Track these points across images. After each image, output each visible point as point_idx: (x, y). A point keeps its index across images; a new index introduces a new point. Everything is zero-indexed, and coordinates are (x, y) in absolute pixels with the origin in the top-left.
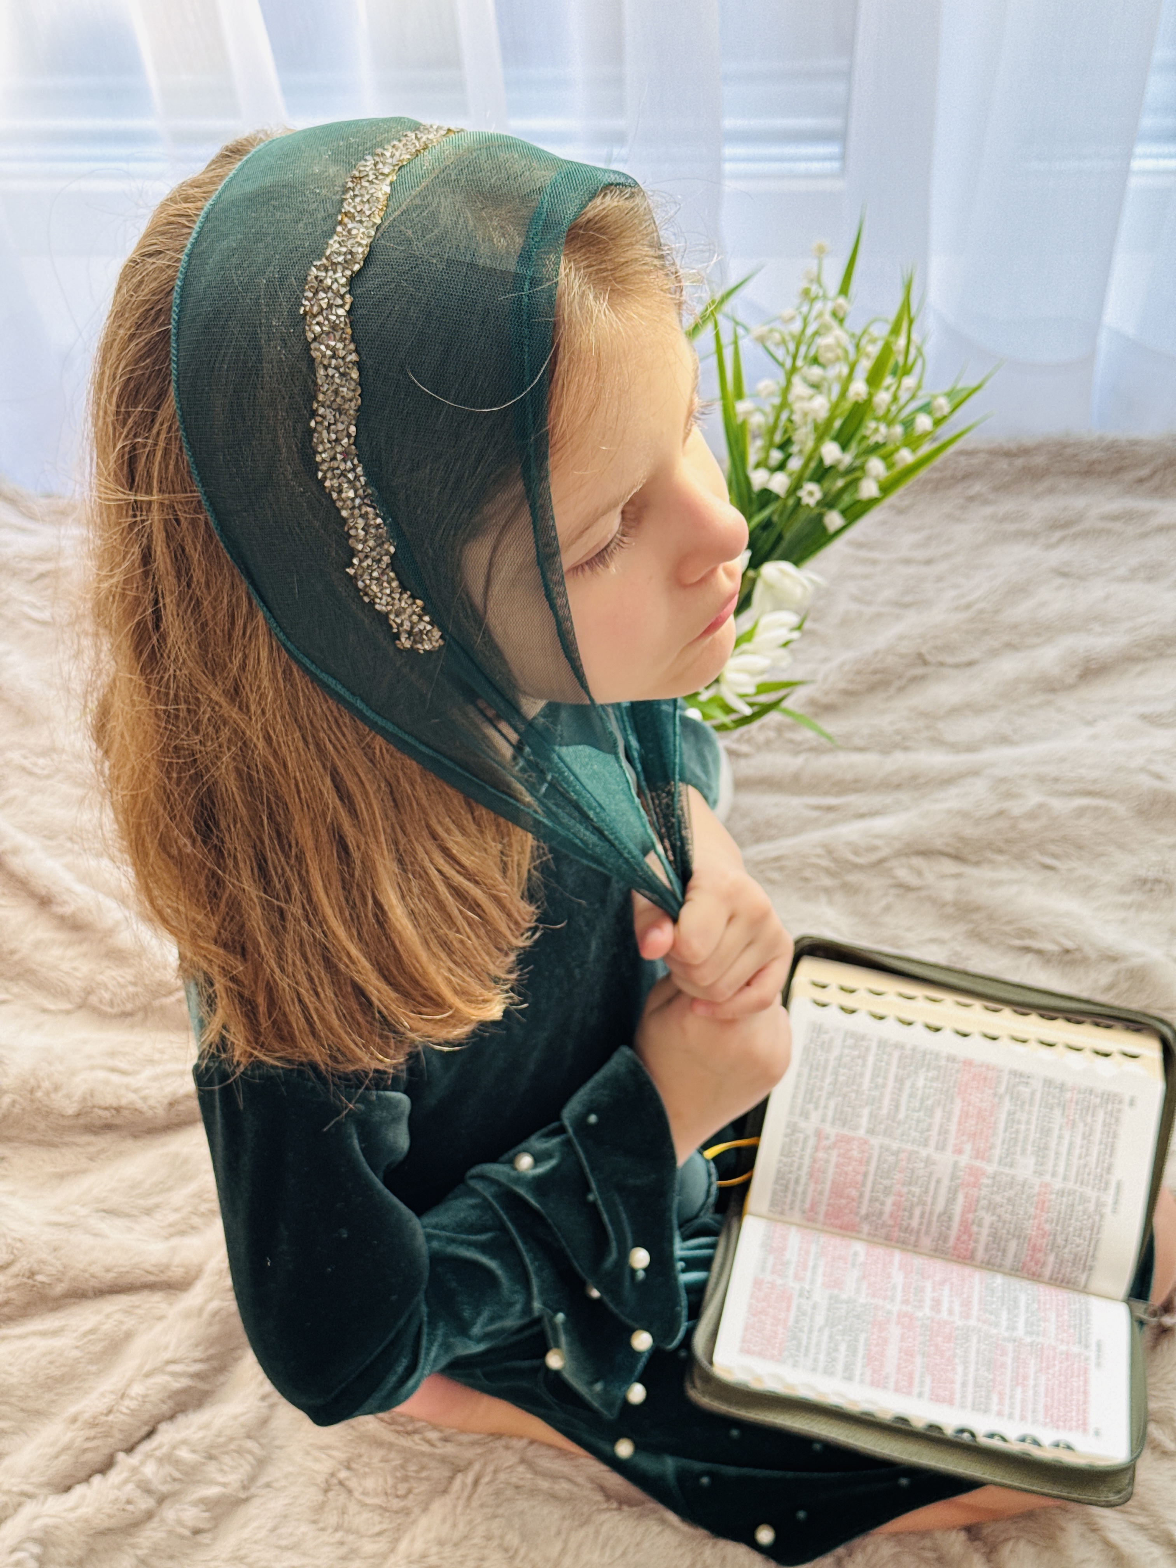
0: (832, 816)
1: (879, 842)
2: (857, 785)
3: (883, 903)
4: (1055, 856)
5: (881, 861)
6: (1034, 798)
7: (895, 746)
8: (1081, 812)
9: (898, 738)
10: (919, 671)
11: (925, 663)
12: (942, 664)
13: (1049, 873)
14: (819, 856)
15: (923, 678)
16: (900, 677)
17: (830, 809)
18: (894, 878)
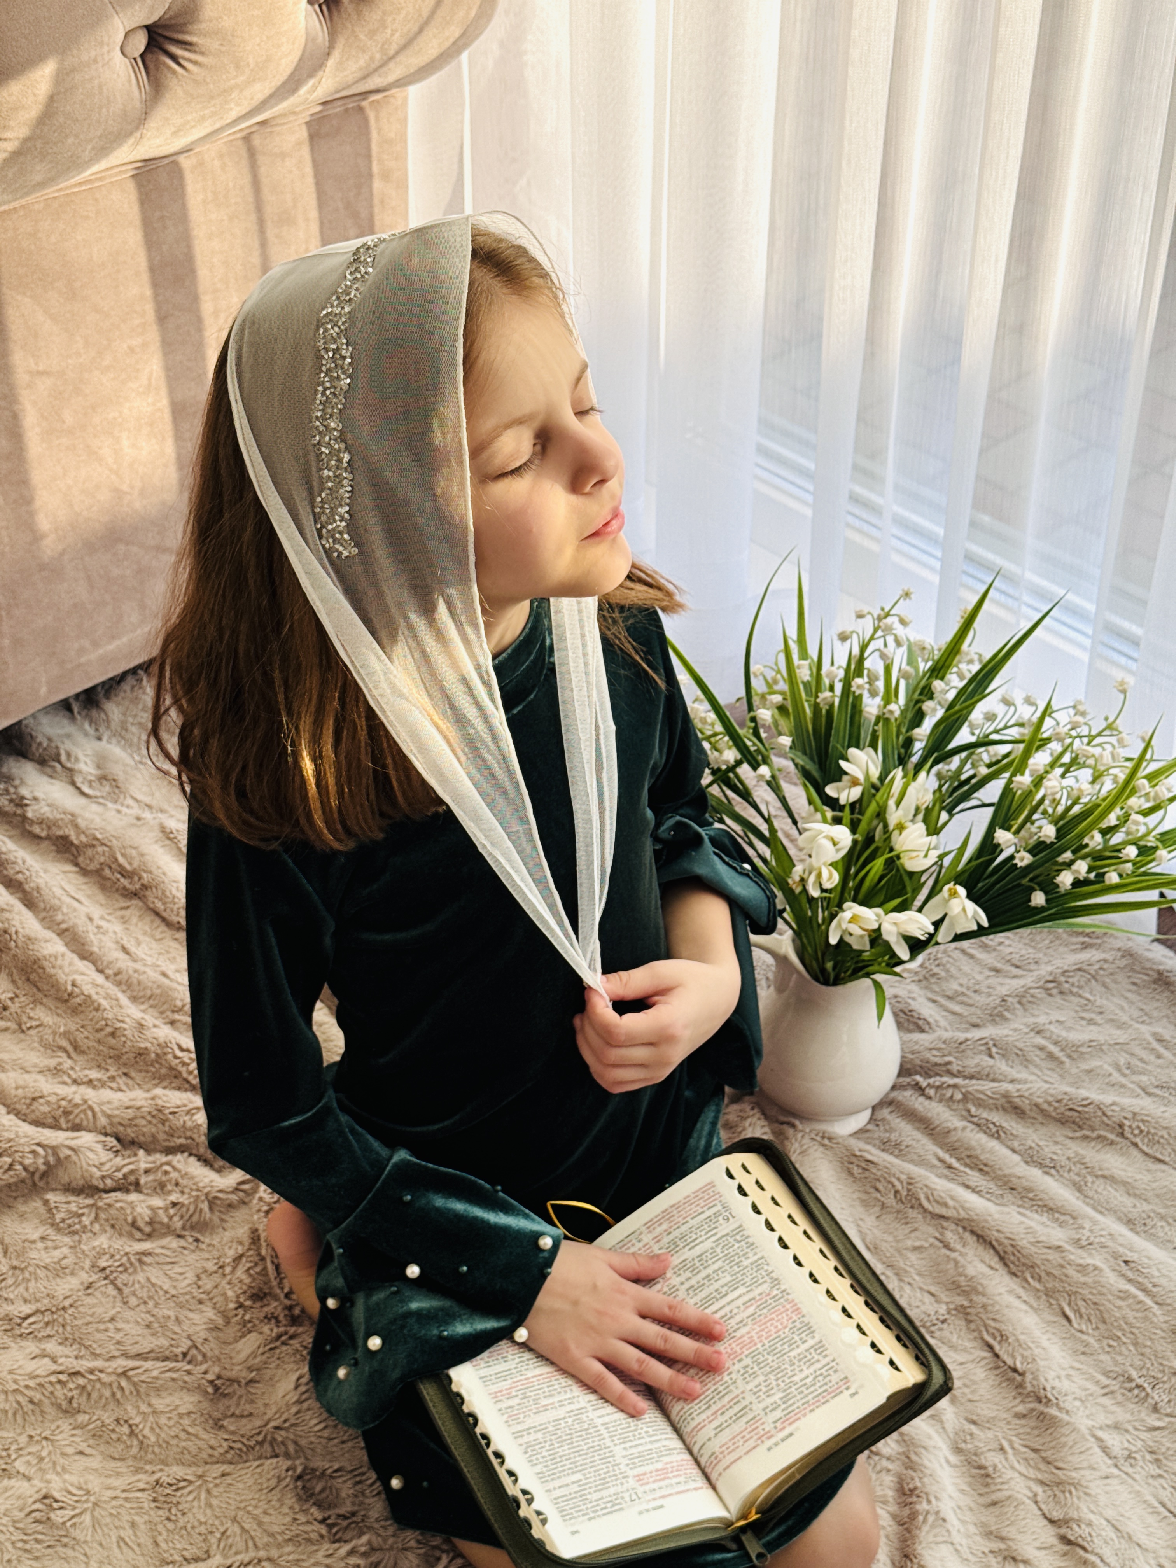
0: (946, 1172)
1: (951, 1203)
2: (983, 1168)
3: (917, 1244)
4: (1077, 1312)
5: (942, 1217)
6: (1097, 1260)
7: (1041, 1166)
8: (1124, 1295)
9: (1047, 1162)
10: (1112, 1137)
11: (1122, 1135)
12: (1136, 1145)
13: (1065, 1322)
14: (898, 1179)
15: (1112, 1143)
16: (1093, 1129)
17: (950, 1167)
18: (942, 1234)
